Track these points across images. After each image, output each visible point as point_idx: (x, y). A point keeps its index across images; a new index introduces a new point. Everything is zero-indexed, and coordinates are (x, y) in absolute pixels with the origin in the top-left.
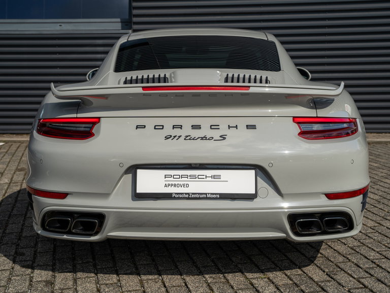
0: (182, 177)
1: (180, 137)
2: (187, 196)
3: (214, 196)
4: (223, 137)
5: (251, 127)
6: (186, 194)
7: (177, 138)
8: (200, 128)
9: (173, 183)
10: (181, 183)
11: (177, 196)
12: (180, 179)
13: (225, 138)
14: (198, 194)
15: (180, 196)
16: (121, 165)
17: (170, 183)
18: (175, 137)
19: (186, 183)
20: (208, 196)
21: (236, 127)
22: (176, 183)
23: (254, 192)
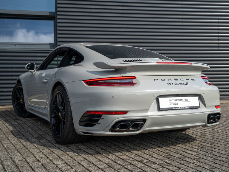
0: (175, 100)
1: (173, 83)
2: (178, 108)
3: (187, 108)
4: (187, 83)
5: (193, 80)
6: (178, 107)
7: (172, 84)
8: (178, 80)
9: (173, 103)
10: (175, 103)
11: (175, 109)
12: (174, 101)
13: (187, 84)
14: (182, 107)
15: (176, 109)
16: (154, 96)
17: (171, 103)
18: (171, 83)
19: (177, 103)
20: (185, 108)
21: (188, 79)
22: (174, 103)
23: (199, 106)
